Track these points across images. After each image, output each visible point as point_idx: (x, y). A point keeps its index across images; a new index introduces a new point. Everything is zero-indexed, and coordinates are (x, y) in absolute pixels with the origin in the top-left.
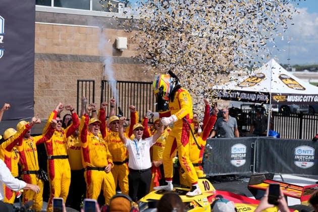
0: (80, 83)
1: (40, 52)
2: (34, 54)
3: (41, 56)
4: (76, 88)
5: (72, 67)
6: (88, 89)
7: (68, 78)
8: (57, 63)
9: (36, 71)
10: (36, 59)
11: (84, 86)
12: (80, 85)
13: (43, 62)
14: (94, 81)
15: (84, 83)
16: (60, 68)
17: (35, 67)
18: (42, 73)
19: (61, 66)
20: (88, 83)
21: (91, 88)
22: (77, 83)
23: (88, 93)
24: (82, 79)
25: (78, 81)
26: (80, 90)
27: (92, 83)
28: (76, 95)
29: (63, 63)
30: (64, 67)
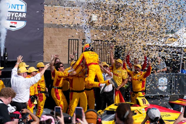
0: (70, 41)
1: (47, 23)
2: (44, 24)
3: (47, 25)
4: (68, 44)
5: (65, 32)
6: (75, 45)
7: (63, 38)
8: (57, 29)
9: (45, 34)
10: (45, 27)
11: (72, 43)
12: (70, 42)
13: (49, 28)
14: (78, 40)
15: (73, 41)
16: (58, 32)
17: (44, 31)
18: (48, 35)
19: (59, 31)
20: (75, 41)
21: (77, 44)
22: (68, 41)
23: (75, 47)
24: (71, 38)
25: (69, 40)
26: (70, 45)
27: (77, 41)
28: (68, 48)
29: (60, 29)
30: (61, 32)
